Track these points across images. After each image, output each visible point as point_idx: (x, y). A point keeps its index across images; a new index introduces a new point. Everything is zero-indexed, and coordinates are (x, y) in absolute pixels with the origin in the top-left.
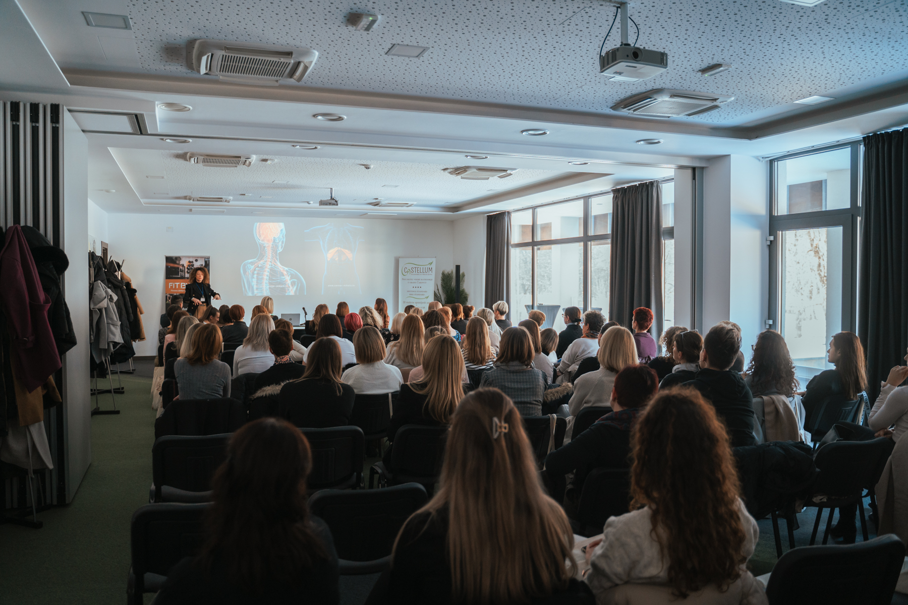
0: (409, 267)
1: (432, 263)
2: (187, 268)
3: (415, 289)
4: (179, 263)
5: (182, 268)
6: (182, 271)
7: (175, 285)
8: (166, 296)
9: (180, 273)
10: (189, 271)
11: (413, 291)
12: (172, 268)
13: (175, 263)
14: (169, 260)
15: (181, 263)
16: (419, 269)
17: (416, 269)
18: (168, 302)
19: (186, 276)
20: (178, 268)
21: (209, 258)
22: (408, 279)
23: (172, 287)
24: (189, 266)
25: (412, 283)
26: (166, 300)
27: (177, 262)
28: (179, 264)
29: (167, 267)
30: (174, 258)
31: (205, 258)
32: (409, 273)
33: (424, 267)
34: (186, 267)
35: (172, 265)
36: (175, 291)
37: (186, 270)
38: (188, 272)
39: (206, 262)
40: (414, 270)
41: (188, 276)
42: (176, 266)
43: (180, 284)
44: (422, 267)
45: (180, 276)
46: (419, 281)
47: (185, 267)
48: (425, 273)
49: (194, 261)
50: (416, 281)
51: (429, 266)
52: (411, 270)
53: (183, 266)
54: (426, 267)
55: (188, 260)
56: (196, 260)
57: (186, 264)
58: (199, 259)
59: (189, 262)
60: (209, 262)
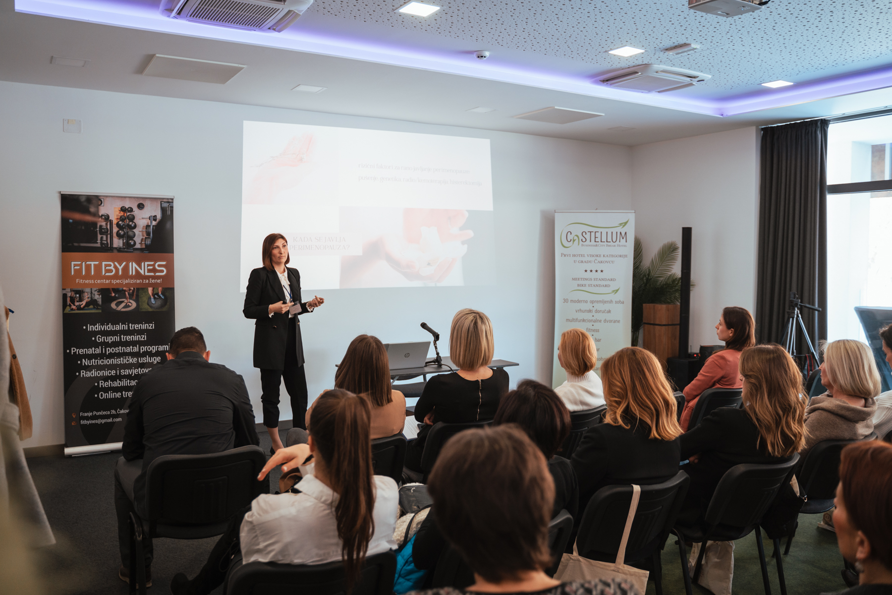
0: (577, 230)
1: (626, 223)
2: (118, 225)
3: (588, 275)
4: (98, 211)
5: (104, 224)
6: (104, 232)
7: (88, 267)
8: (65, 296)
9: (99, 236)
10: (122, 232)
11: (586, 279)
12: (77, 223)
13: (86, 211)
14: (69, 202)
15: (103, 211)
16: (598, 235)
17: (593, 234)
18: (68, 309)
19: (115, 245)
20: (94, 224)
21: (170, 202)
22: (574, 256)
23: (78, 272)
24: (122, 219)
25: (582, 262)
26: (65, 305)
27: (92, 209)
28: (96, 214)
29: (64, 222)
30: (83, 199)
31: (162, 200)
32: (577, 241)
33: (610, 231)
34: (115, 222)
35: (78, 216)
36: (87, 281)
37: (115, 230)
38: (118, 235)
39: (163, 210)
40: (588, 236)
41: (121, 245)
42: (88, 218)
43: (100, 265)
44: (604, 231)
45: (99, 245)
46: (599, 259)
47: (111, 222)
48: (612, 243)
49: (135, 209)
50: (593, 259)
51: (619, 230)
52: (581, 237)
53: (107, 218)
54: (614, 231)
55: (119, 204)
56: (141, 206)
57: (114, 215)
58: (147, 204)
59: (123, 209)
60: (172, 211)
